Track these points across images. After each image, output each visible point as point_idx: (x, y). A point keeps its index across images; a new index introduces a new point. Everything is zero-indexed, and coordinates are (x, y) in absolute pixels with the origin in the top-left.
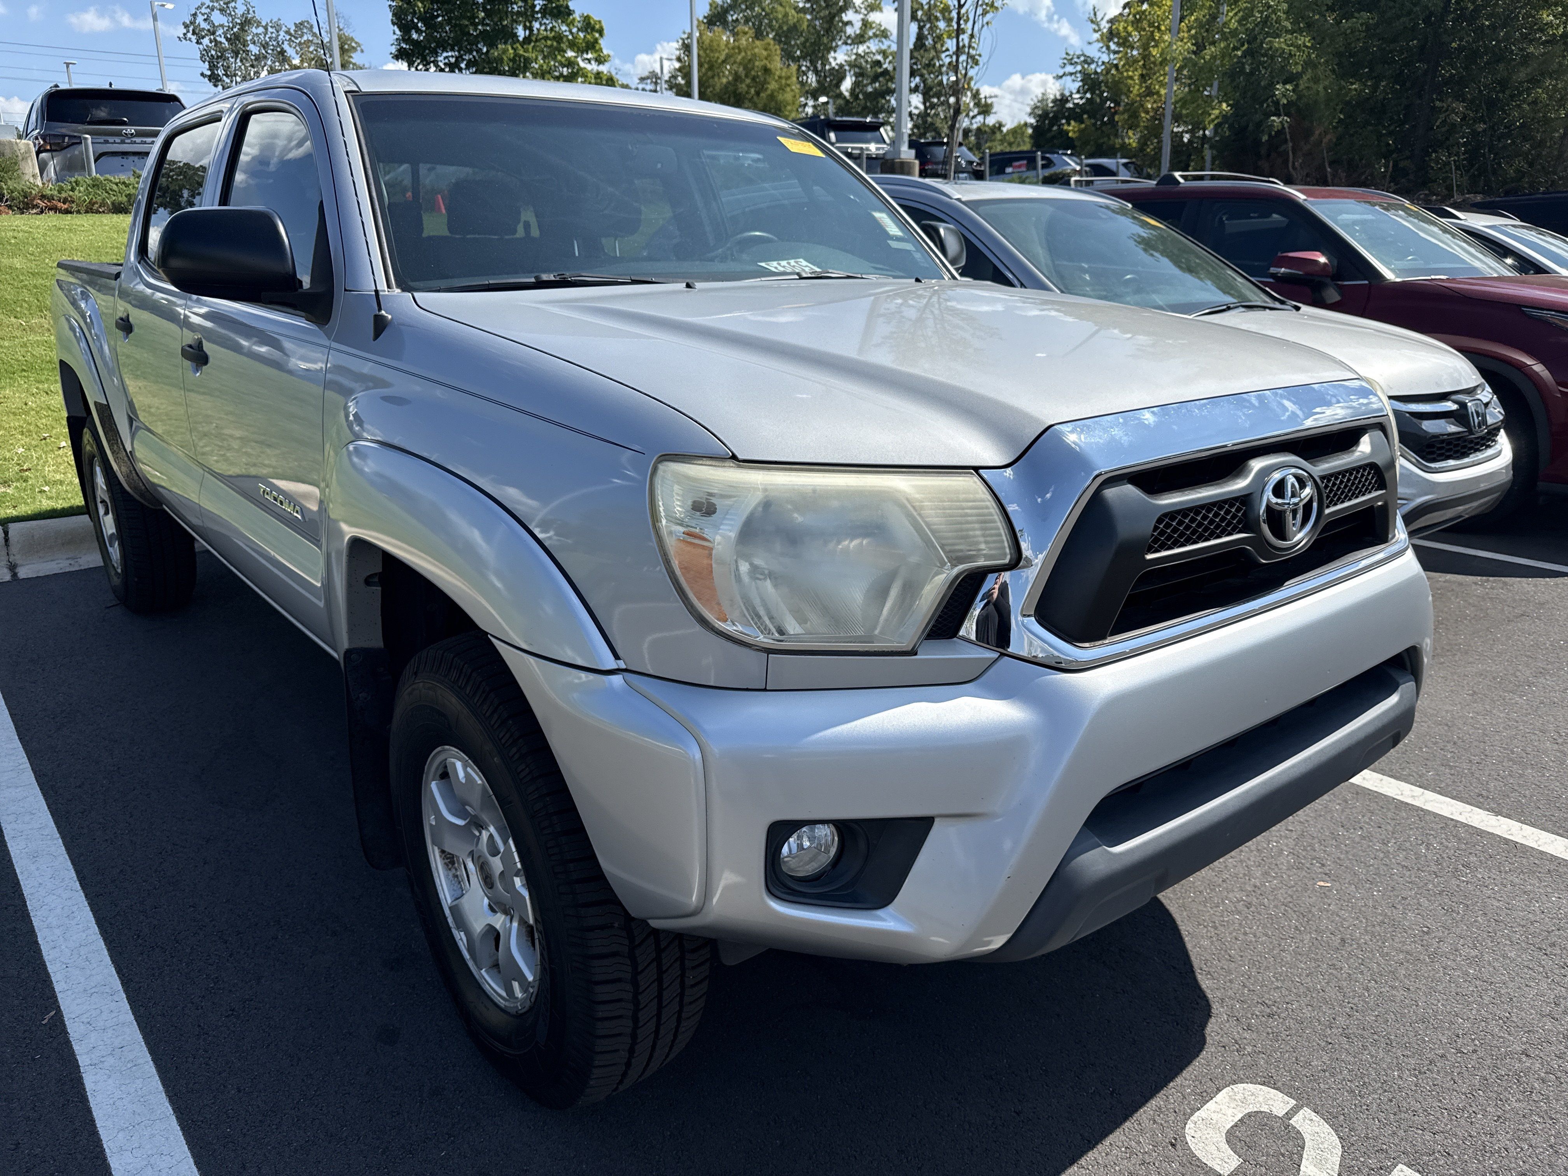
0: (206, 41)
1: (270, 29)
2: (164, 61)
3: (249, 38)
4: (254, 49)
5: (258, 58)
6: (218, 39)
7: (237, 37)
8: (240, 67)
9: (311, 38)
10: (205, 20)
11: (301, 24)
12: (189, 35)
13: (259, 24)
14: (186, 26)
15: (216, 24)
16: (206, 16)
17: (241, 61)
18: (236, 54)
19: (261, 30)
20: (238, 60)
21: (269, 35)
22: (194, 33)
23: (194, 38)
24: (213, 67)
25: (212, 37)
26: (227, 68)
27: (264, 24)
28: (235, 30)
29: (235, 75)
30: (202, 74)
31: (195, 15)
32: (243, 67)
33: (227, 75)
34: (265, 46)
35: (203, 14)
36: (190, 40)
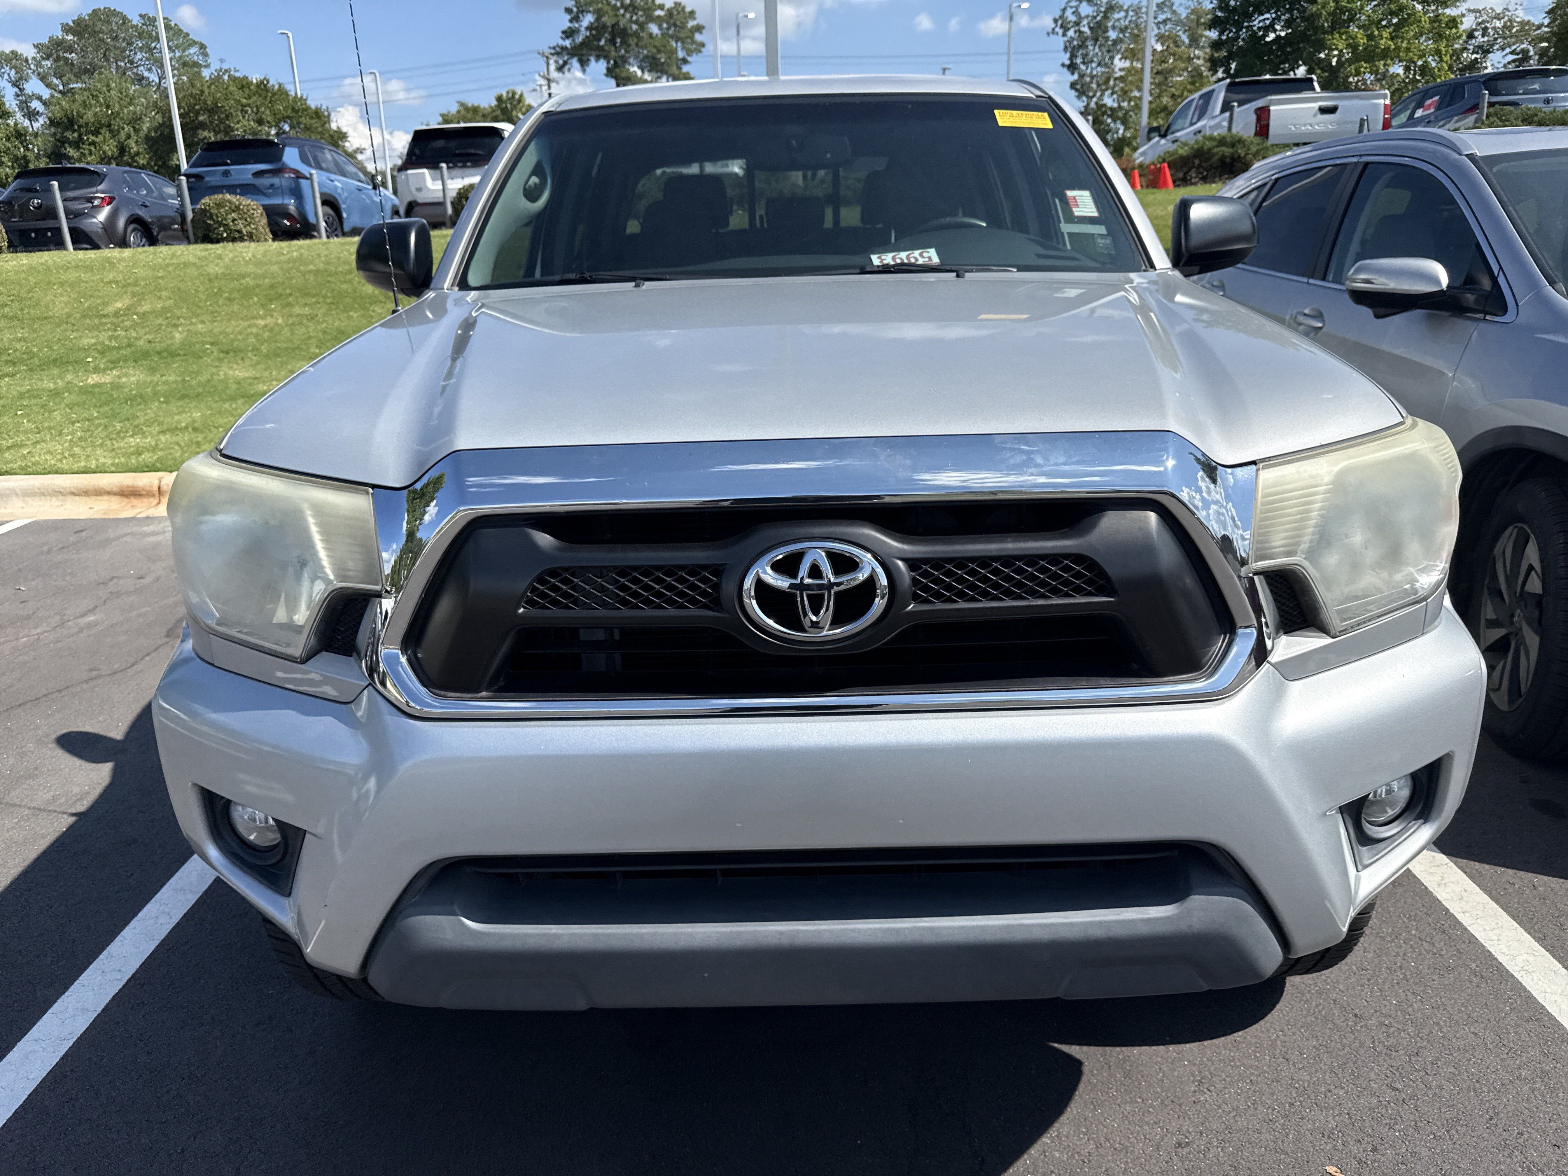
0: (1071, 33)
1: (1131, 13)
2: (1013, 57)
3: (1110, 24)
4: (1112, 35)
5: (1116, 42)
6: (1083, 29)
7: (1099, 24)
8: (1097, 54)
9: (1169, 16)
10: (1073, 13)
11: (1162, 3)
12: (1057, 29)
13: (1121, 8)
14: (1056, 21)
15: (1083, 15)
16: (1074, 9)
17: (1099, 48)
18: (1096, 40)
19: (1123, 14)
20: (1097, 47)
21: (1129, 18)
22: (1062, 26)
23: (1060, 32)
24: (1073, 56)
25: (1077, 28)
26: (1085, 56)
27: (1125, 7)
28: (1099, 18)
29: (1092, 61)
30: (1063, 65)
31: (1064, 10)
32: (1100, 54)
33: (1083, 63)
34: (1122, 30)
35: (1071, 7)
36: (1057, 34)
